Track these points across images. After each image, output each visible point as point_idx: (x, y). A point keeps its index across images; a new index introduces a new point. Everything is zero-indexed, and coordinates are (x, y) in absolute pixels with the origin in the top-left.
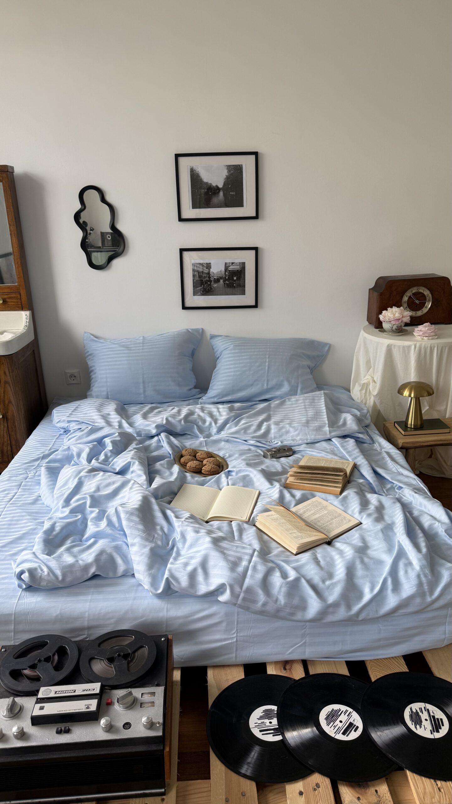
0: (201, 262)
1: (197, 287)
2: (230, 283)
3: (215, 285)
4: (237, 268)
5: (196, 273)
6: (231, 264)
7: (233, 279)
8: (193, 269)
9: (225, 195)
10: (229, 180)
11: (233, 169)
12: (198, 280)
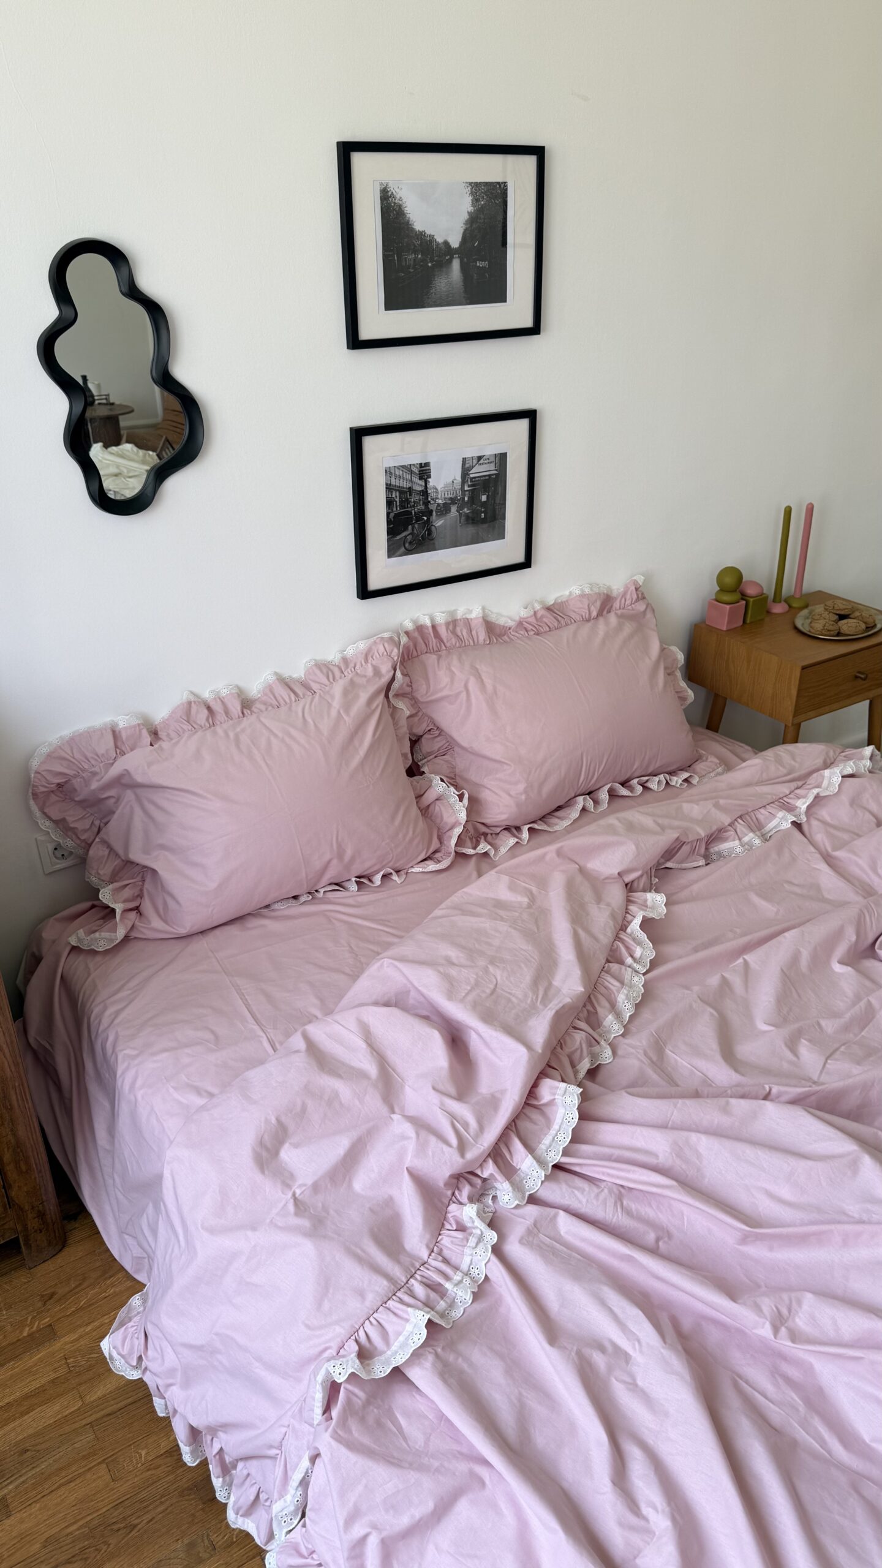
0: (406, 463)
1: (395, 535)
2: (472, 512)
4: (489, 469)
5: (394, 496)
6: (475, 461)
7: (479, 500)
8: (387, 484)
9: (464, 268)
10: (474, 226)
11: (485, 193)
12: (399, 515)
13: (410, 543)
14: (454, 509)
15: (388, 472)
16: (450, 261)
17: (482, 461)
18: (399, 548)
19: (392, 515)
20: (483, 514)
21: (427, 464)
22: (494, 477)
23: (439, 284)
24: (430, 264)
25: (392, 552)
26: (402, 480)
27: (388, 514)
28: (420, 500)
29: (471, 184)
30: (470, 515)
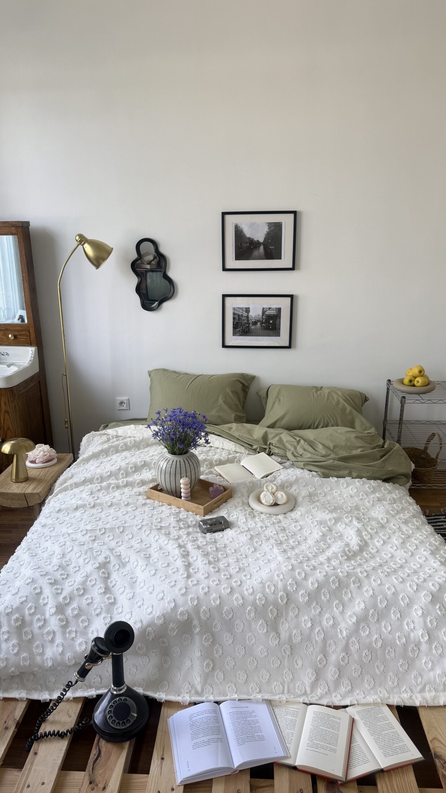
0: (241, 306)
1: (236, 329)
2: (267, 325)
3: (253, 327)
4: (273, 312)
5: (236, 316)
6: (268, 309)
7: (269, 323)
8: (233, 312)
9: (265, 249)
10: (269, 236)
11: (274, 226)
12: (238, 323)
13: (241, 332)
14: (259, 324)
15: (234, 309)
17: (270, 309)
18: (238, 333)
19: (235, 323)
20: (270, 327)
21: (249, 308)
22: (276, 315)
23: (255, 253)
24: (252, 247)
25: (234, 334)
26: (239, 312)
27: (233, 322)
28: (246, 319)
29: (268, 223)
30: (265, 327)
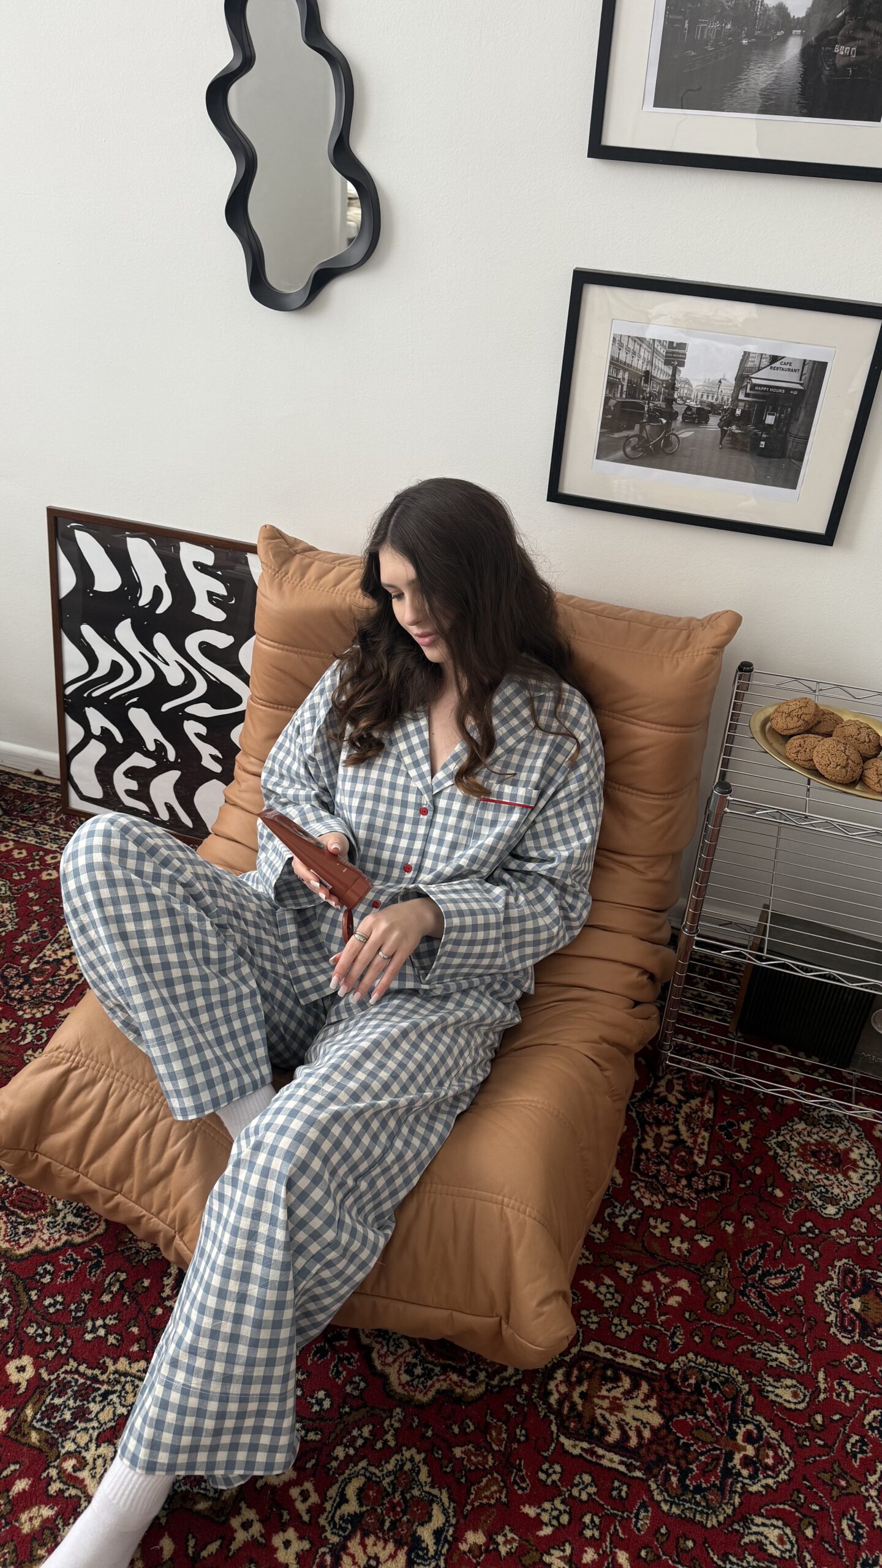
0: (649, 335)
1: (613, 431)
2: (745, 434)
3: (686, 434)
4: (788, 379)
5: (620, 376)
6: (765, 362)
7: (761, 421)
8: (612, 358)
12: (623, 404)
13: (634, 448)
14: (714, 421)
15: (617, 341)
16: (784, 40)
17: (777, 364)
18: (616, 450)
19: (612, 402)
20: (763, 443)
21: (682, 345)
22: (796, 393)
23: (756, 76)
24: (744, 42)
25: (604, 451)
26: (636, 358)
27: (607, 399)
28: (660, 393)
30: (740, 437)
